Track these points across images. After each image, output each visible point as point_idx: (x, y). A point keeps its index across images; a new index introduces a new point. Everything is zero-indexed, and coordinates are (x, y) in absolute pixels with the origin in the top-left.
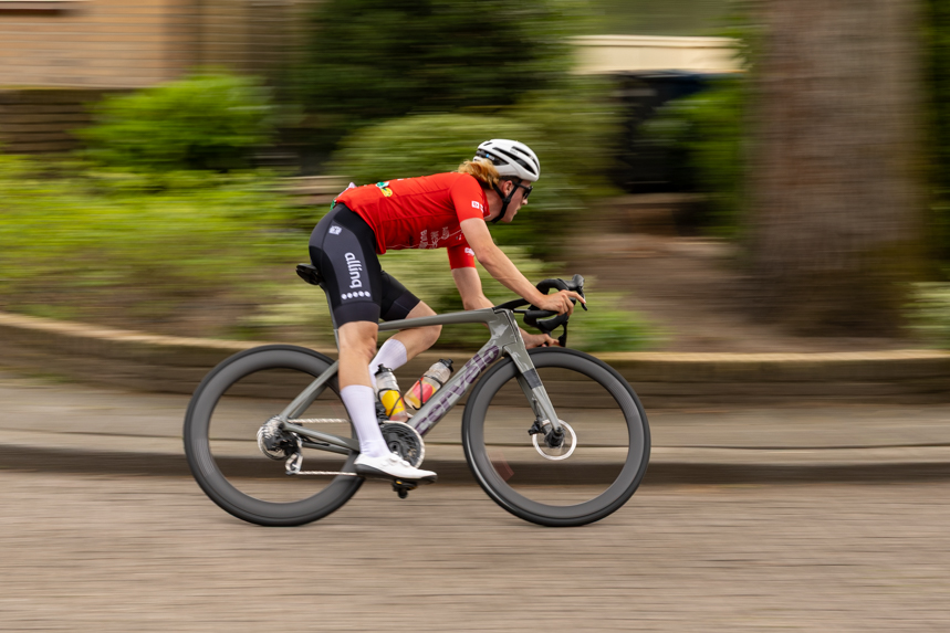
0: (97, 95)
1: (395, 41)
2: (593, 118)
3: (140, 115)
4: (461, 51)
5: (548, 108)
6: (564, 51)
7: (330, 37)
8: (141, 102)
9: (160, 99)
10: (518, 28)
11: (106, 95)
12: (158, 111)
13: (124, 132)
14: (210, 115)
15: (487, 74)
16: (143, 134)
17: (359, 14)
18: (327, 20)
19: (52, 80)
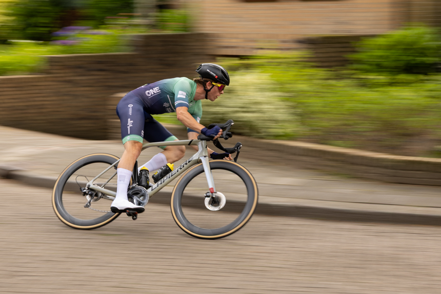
0: (358, 38)
3: (380, 47)
8: (381, 41)
9: (390, 40)
14: (414, 47)
16: (381, 57)
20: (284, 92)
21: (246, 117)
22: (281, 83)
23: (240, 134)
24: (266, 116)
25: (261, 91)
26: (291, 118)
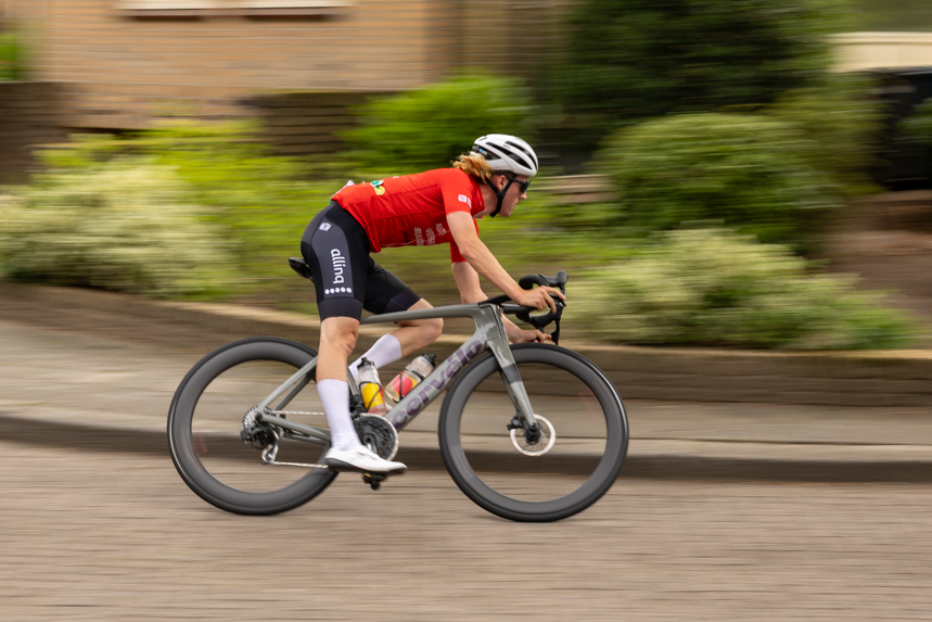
0: (361, 97)
1: (653, 41)
2: (852, 116)
3: (403, 117)
4: (719, 51)
5: (807, 107)
6: (822, 50)
7: (588, 38)
8: (404, 104)
9: (423, 101)
10: (776, 26)
11: (369, 98)
12: (422, 112)
13: (388, 133)
14: (471, 116)
15: (746, 73)
16: (406, 136)
17: (618, 15)
18: (587, 22)
19: (317, 83)
20: (206, 204)
21: (129, 256)
22: (201, 187)
23: (116, 290)
24: (169, 252)
25: (160, 203)
26: (218, 257)
